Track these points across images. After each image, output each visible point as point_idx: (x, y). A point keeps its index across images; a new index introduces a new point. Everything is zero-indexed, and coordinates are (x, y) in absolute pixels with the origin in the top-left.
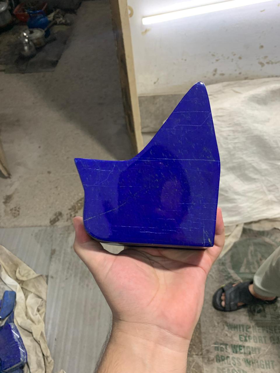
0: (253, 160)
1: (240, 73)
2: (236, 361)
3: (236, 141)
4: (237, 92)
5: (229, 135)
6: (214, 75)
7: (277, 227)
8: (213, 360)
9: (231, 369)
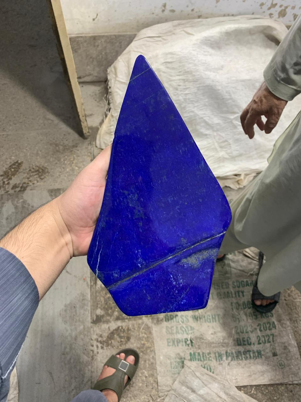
0: (205, 114)
1: (193, 10)
2: (185, 319)
3: (187, 92)
4: (189, 34)
5: (179, 86)
6: (163, 11)
7: (227, 185)
8: (162, 320)
9: (179, 327)
